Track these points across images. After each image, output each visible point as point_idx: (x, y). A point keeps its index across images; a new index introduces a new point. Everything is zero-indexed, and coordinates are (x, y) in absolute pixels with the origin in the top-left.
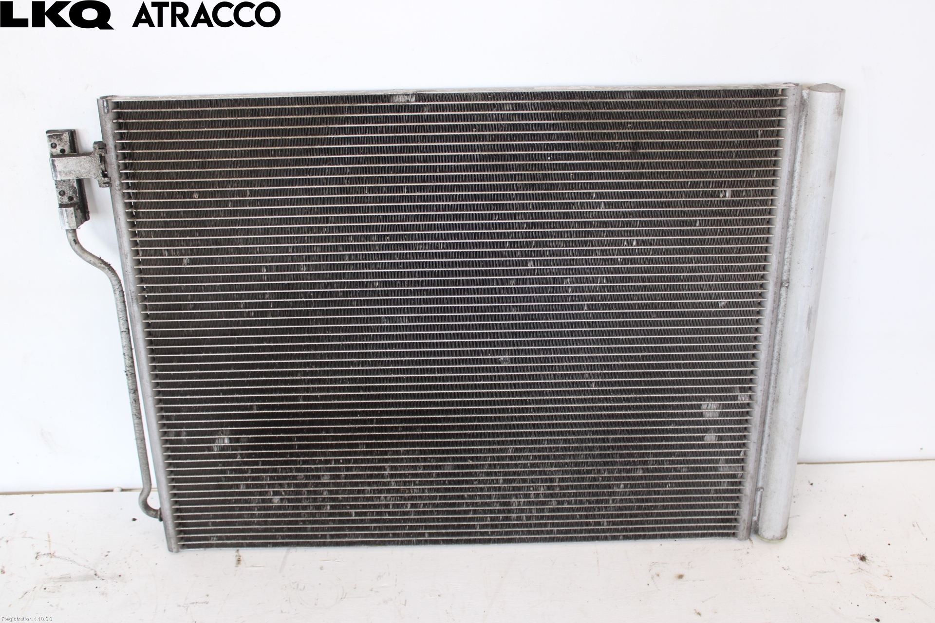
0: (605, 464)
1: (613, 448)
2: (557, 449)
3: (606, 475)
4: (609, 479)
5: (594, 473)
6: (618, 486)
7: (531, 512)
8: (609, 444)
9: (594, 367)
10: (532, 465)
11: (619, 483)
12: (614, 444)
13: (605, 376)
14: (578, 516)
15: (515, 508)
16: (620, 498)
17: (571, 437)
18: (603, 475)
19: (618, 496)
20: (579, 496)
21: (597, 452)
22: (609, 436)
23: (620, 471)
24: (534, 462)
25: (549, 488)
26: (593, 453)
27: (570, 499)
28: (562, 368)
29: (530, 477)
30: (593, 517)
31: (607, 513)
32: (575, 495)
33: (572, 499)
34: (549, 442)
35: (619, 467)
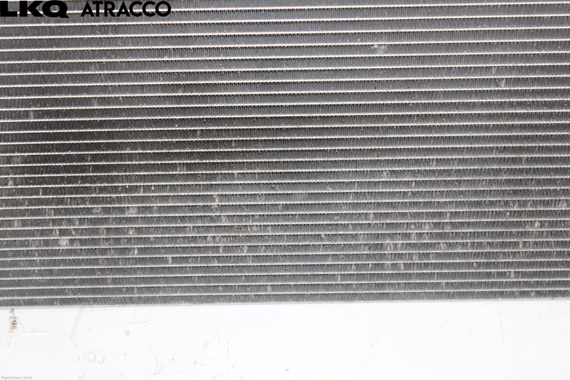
0: (515, 192)
1: (528, 171)
2: (448, 172)
3: (516, 209)
4: (519, 214)
5: (500, 206)
6: (532, 224)
7: (412, 259)
8: (521, 167)
9: (504, 58)
10: (414, 194)
11: (533, 220)
12: (528, 167)
13: (520, 69)
14: (475, 265)
15: (390, 252)
16: (534, 240)
17: (469, 157)
18: (512, 209)
19: (531, 238)
20: (478, 237)
21: (505, 178)
22: (521, 156)
23: (535, 203)
24: (417, 190)
25: (436, 225)
26: (499, 178)
27: (465, 241)
28: (459, 59)
29: (411, 211)
30: (496, 265)
31: (515, 260)
32: (473, 235)
33: (468, 241)
34: (439, 162)
35: (535, 199)
